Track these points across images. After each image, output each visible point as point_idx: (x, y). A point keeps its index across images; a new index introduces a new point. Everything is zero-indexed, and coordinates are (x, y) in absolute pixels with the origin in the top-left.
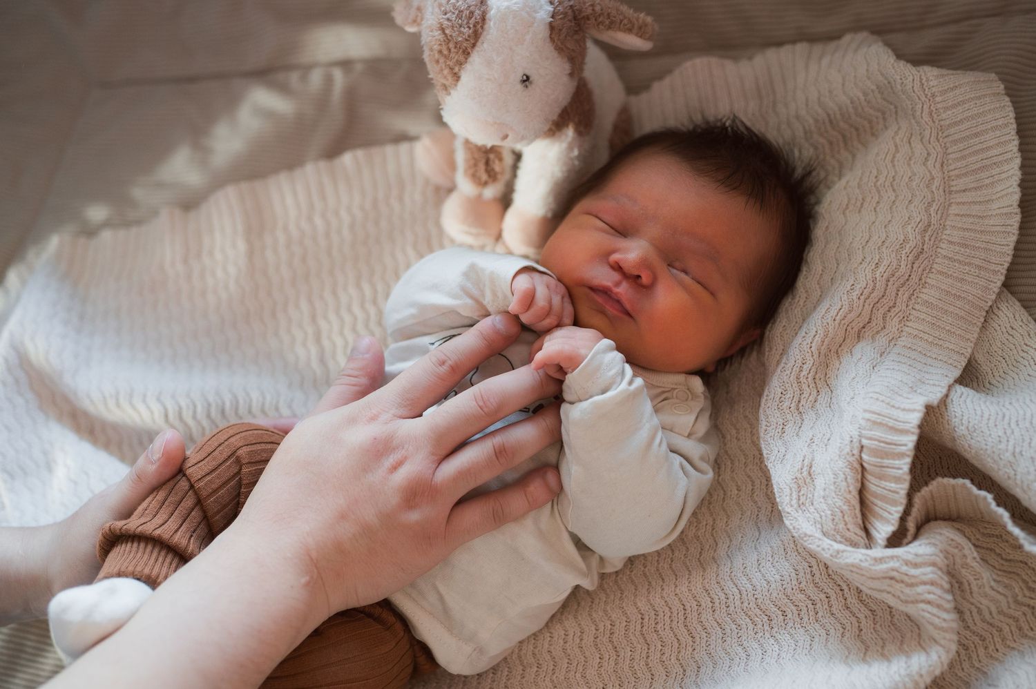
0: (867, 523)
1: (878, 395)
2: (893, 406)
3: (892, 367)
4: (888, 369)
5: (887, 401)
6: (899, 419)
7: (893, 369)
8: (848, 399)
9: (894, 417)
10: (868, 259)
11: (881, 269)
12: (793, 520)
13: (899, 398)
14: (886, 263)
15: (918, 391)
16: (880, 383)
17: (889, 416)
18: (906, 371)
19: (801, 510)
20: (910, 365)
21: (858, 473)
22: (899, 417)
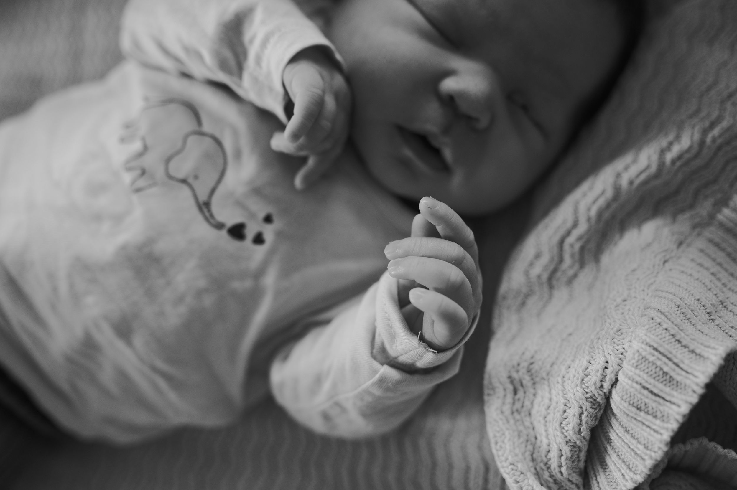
0: (590, 468)
1: (663, 317)
2: (679, 341)
3: (689, 271)
4: (683, 272)
5: (672, 332)
6: (682, 365)
7: (691, 275)
8: (619, 300)
9: (676, 360)
10: (703, 114)
11: (716, 132)
12: (499, 432)
13: (690, 329)
14: (725, 124)
15: (717, 322)
16: (671, 296)
17: (670, 356)
18: (708, 283)
19: (514, 418)
20: (712, 274)
21: (600, 410)
22: (683, 362)
